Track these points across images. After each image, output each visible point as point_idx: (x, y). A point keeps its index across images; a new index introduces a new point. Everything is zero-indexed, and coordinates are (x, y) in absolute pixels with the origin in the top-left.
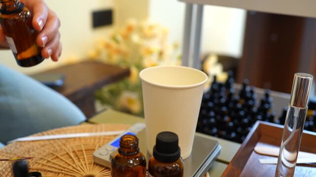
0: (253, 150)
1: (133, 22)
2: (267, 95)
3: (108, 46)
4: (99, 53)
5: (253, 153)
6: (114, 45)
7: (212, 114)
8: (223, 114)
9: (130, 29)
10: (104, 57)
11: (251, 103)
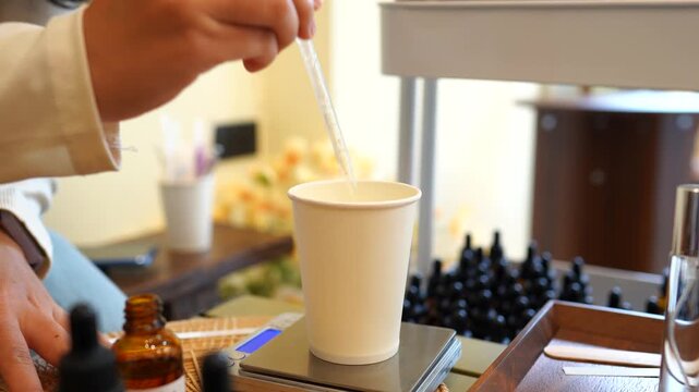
0: (542, 351)
1: (298, 145)
2: (577, 270)
3: (246, 197)
4: (227, 209)
5: (542, 356)
6: (260, 193)
7: (462, 303)
8: (484, 305)
9: (292, 160)
10: (239, 217)
11: (543, 282)
